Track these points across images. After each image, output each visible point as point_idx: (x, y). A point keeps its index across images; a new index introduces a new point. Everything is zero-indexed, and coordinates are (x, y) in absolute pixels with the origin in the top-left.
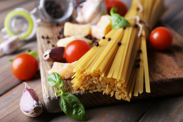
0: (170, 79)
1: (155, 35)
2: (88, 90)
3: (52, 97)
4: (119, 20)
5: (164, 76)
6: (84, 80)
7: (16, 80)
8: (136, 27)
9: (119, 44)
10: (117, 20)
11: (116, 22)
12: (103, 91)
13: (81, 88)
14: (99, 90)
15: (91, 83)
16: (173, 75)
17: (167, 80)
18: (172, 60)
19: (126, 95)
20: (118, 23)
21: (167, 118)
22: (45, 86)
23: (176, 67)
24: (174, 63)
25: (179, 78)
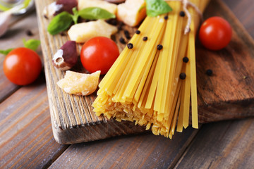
0: (226, 102)
1: (209, 30)
2: (115, 118)
3: (65, 125)
4: (157, 4)
5: (218, 96)
6: (110, 106)
7: (10, 86)
8: (182, 14)
9: (160, 48)
10: (155, 4)
11: (152, 6)
12: (135, 121)
13: (105, 114)
14: (130, 119)
15: (120, 110)
16: (229, 95)
17: (222, 103)
18: (229, 68)
19: (167, 131)
20: (156, 8)
21: (217, 157)
22: (54, 107)
23: (235, 81)
24: (231, 74)
25: (238, 100)
